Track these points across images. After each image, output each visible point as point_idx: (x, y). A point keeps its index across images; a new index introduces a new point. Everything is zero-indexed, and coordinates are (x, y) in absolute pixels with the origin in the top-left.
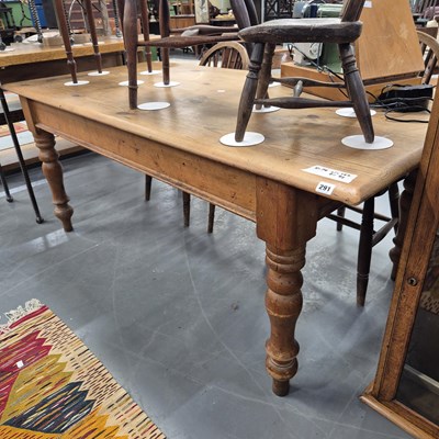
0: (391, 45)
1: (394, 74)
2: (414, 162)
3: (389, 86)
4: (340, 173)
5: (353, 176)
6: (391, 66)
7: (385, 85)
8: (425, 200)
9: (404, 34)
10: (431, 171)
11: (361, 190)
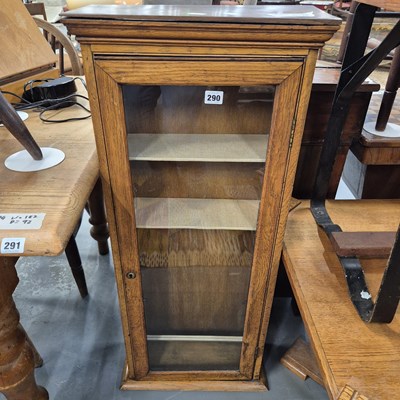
0: (14, 38)
1: (30, 68)
2: (95, 173)
3: (30, 82)
4: (23, 216)
5: (41, 216)
6: (23, 59)
7: (24, 81)
8: (117, 204)
9: (23, 24)
10: (113, 177)
11: (58, 233)
